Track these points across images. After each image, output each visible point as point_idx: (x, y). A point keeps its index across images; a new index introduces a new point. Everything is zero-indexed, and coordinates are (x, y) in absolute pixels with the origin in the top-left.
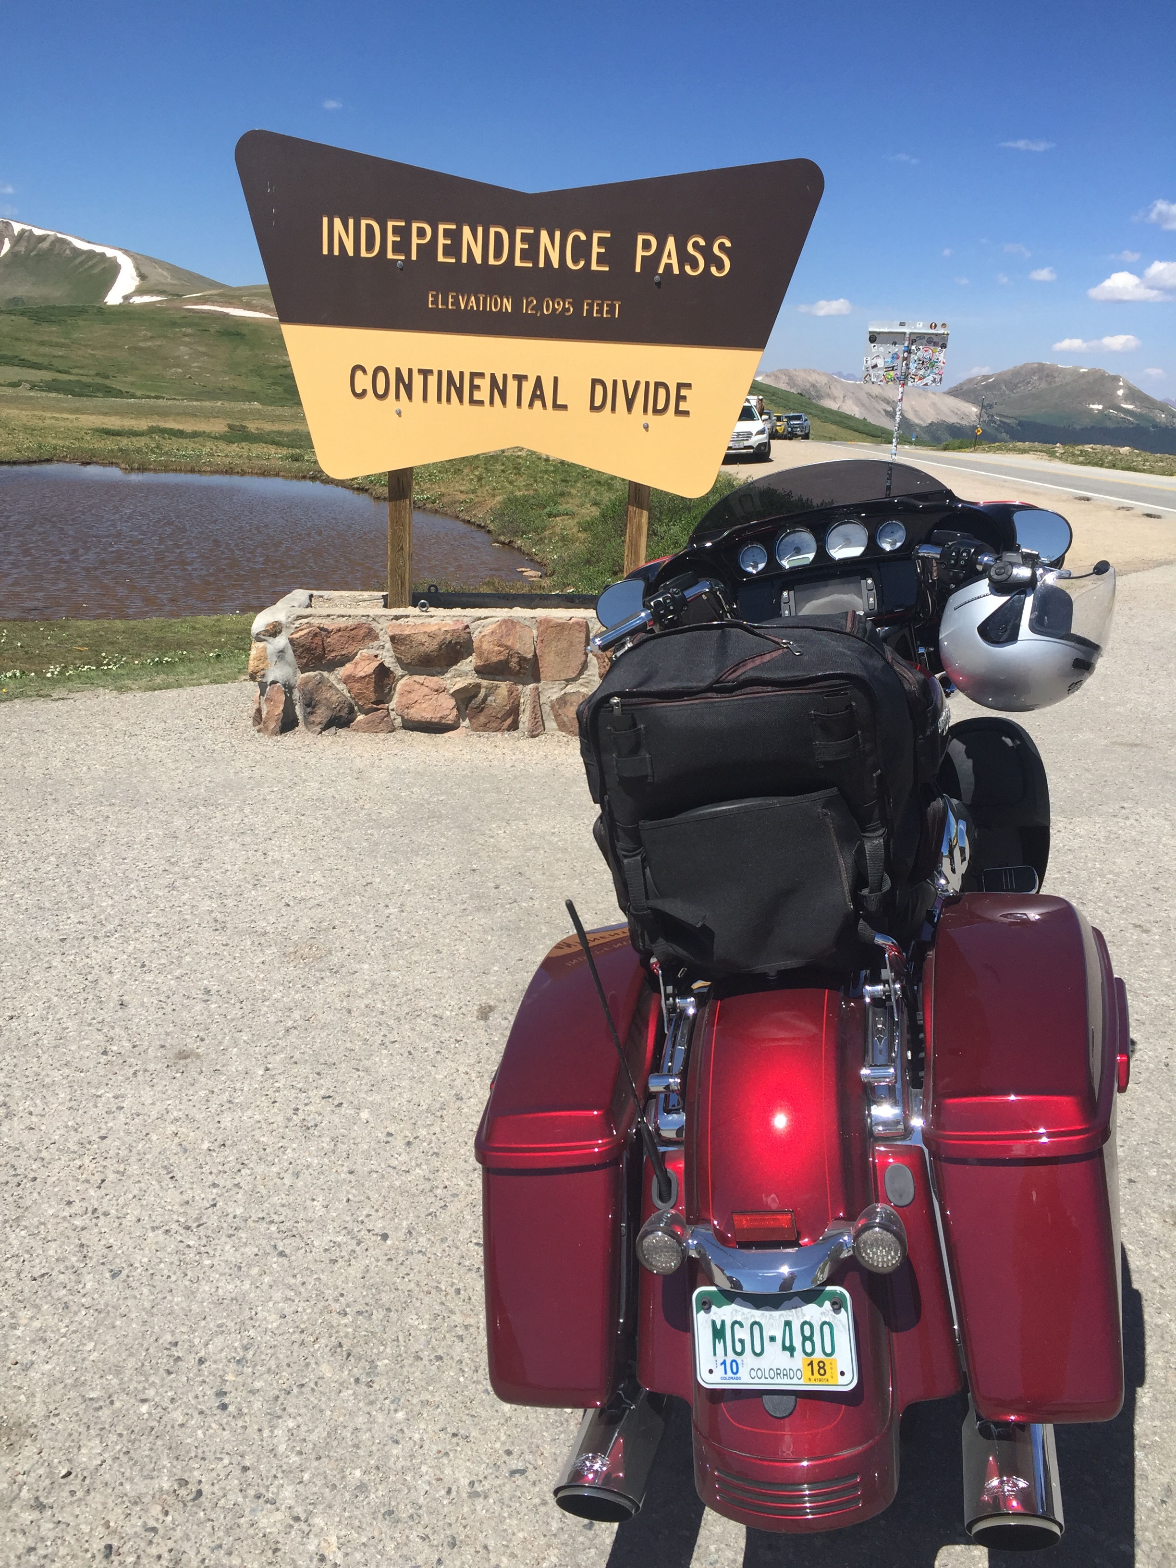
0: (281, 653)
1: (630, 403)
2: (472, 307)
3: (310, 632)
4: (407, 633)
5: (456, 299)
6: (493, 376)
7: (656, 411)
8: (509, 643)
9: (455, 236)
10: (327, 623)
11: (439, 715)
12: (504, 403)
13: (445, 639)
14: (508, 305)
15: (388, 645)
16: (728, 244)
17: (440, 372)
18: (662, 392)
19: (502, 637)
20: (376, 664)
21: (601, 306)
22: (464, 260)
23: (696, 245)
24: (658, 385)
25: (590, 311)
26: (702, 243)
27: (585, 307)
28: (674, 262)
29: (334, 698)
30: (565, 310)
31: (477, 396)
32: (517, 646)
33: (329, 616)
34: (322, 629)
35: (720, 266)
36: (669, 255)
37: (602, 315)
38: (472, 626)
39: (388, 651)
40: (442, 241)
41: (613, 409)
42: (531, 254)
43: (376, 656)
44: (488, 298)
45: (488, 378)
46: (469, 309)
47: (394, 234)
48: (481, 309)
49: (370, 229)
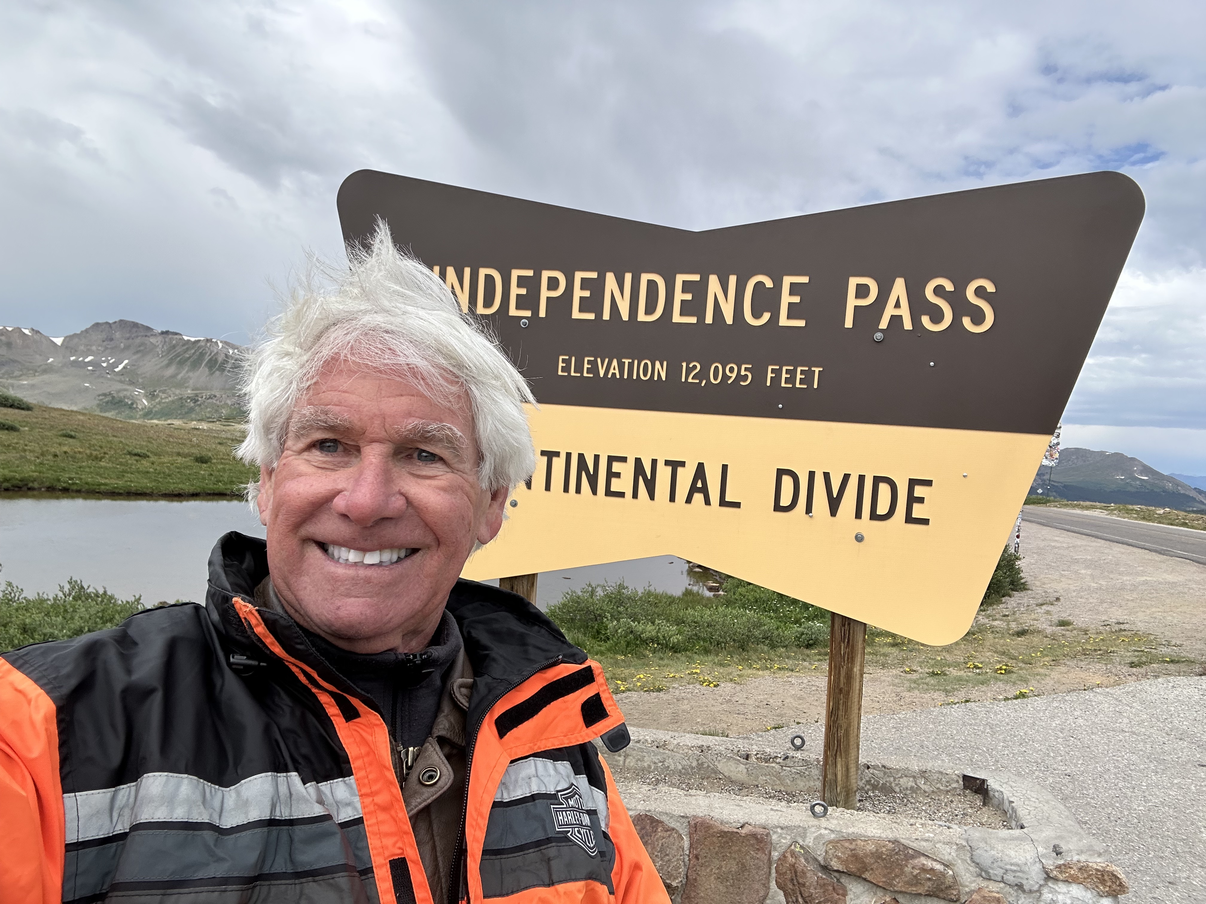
1: (834, 504)
2: (614, 374)
5: (594, 364)
6: (638, 461)
7: (874, 516)
9: (595, 287)
12: (652, 497)
14: (661, 370)
16: (990, 288)
17: (569, 455)
18: (884, 490)
21: (792, 374)
22: (606, 316)
23: (939, 291)
24: (877, 480)
25: (776, 380)
26: (949, 287)
27: (770, 375)
28: (905, 312)
30: (740, 378)
31: (616, 485)
35: (978, 317)
36: (897, 305)
37: (794, 384)
40: (578, 293)
41: (809, 510)
42: (695, 306)
44: (636, 362)
45: (631, 463)
46: (609, 376)
47: (519, 286)
48: (626, 377)
49: (490, 280)
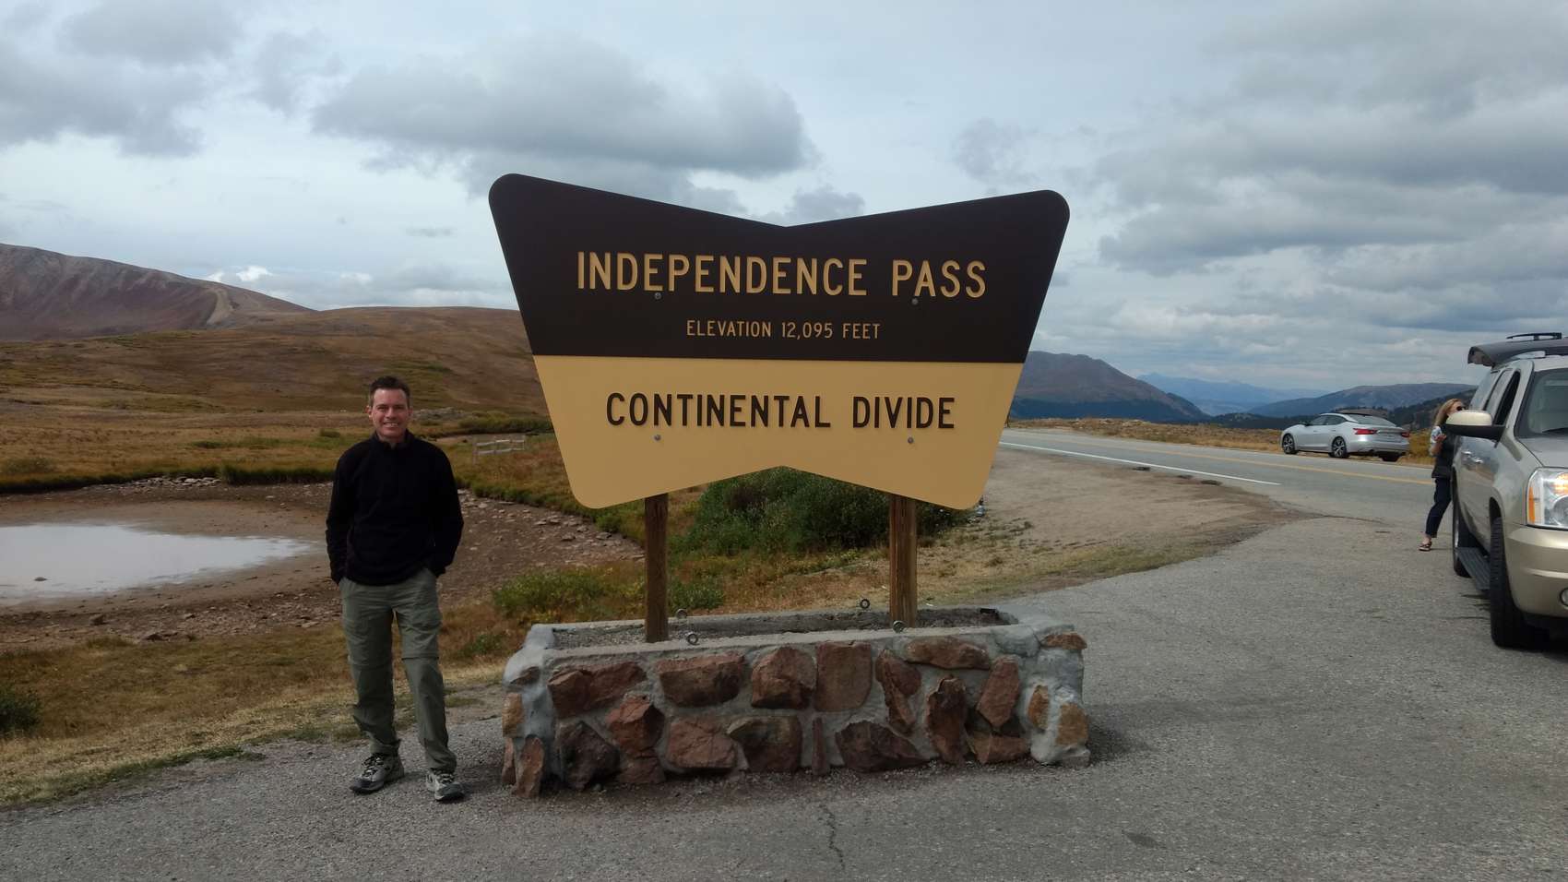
0: (538, 703)
1: (893, 419)
2: (731, 333)
3: (573, 676)
4: (679, 670)
5: (715, 326)
6: (754, 398)
7: (920, 425)
8: (790, 674)
9: (714, 267)
10: (588, 665)
11: (716, 759)
12: (766, 424)
13: (721, 673)
14: (767, 329)
15: (657, 685)
16: (982, 268)
17: (700, 397)
18: (925, 407)
19: (782, 667)
20: (645, 707)
21: (860, 328)
22: (723, 290)
23: (951, 270)
24: (920, 400)
25: (849, 334)
26: (957, 267)
27: (845, 330)
28: (930, 285)
29: (599, 750)
30: (825, 333)
31: (738, 418)
32: (799, 677)
33: (591, 657)
34: (585, 672)
35: (976, 288)
36: (925, 280)
37: (862, 336)
38: (748, 657)
39: (657, 691)
40: (700, 272)
41: (877, 425)
42: (789, 281)
43: (644, 698)
44: (748, 324)
45: (749, 402)
46: (728, 334)
47: (651, 267)
48: (740, 334)
49: (627, 263)
